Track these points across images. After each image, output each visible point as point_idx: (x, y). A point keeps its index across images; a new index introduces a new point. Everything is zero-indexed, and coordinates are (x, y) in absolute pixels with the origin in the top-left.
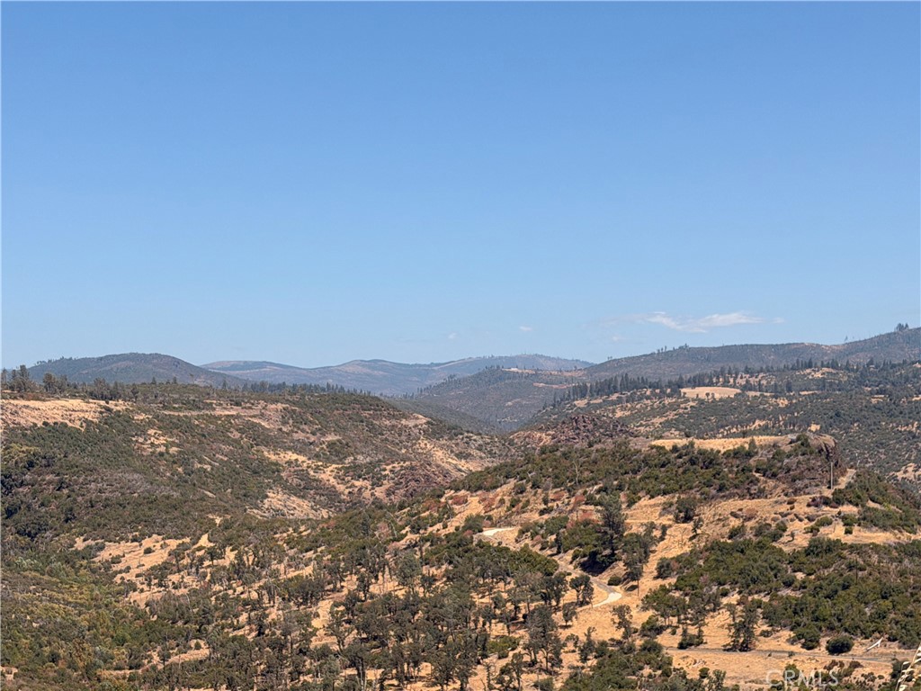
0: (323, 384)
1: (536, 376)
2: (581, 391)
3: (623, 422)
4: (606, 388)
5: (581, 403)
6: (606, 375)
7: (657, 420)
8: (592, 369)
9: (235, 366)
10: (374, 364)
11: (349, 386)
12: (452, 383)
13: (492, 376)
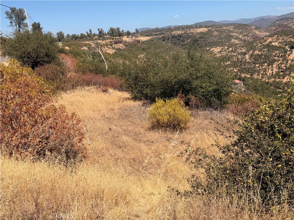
0: (236, 23)
1: (269, 19)
2: (278, 21)
3: (286, 25)
4: (282, 19)
5: (278, 22)
6: (281, 18)
7: (292, 24)
8: (279, 17)
9: (222, 21)
10: (242, 19)
11: (240, 23)
12: (255, 21)
13: (262, 19)
